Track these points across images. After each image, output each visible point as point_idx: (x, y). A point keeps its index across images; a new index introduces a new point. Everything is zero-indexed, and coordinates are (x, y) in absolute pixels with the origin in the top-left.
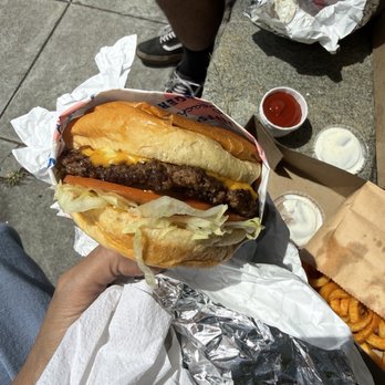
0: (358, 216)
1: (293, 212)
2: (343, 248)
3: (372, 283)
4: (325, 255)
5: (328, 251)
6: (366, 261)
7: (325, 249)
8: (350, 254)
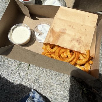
0: (60, 19)
1: (42, 30)
2: (58, 32)
3: (72, 41)
4: (52, 37)
5: (53, 35)
6: (67, 34)
7: (51, 35)
8: (61, 33)
